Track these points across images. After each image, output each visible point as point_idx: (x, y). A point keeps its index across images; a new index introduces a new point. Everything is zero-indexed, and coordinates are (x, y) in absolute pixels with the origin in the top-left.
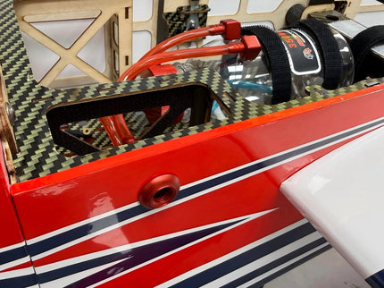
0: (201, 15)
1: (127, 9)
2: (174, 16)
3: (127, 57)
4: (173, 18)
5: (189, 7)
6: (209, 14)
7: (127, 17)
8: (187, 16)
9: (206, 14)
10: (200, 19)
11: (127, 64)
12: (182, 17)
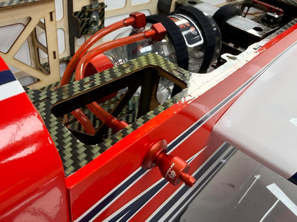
0: (100, 11)
1: (51, 13)
2: (81, 14)
3: (54, 53)
4: (79, 15)
5: (91, 6)
6: (106, 10)
7: (52, 20)
8: (90, 13)
9: (104, 9)
10: (100, 14)
11: (55, 58)
12: (86, 14)
